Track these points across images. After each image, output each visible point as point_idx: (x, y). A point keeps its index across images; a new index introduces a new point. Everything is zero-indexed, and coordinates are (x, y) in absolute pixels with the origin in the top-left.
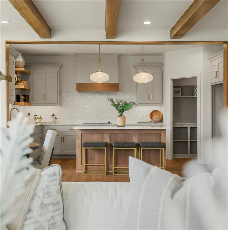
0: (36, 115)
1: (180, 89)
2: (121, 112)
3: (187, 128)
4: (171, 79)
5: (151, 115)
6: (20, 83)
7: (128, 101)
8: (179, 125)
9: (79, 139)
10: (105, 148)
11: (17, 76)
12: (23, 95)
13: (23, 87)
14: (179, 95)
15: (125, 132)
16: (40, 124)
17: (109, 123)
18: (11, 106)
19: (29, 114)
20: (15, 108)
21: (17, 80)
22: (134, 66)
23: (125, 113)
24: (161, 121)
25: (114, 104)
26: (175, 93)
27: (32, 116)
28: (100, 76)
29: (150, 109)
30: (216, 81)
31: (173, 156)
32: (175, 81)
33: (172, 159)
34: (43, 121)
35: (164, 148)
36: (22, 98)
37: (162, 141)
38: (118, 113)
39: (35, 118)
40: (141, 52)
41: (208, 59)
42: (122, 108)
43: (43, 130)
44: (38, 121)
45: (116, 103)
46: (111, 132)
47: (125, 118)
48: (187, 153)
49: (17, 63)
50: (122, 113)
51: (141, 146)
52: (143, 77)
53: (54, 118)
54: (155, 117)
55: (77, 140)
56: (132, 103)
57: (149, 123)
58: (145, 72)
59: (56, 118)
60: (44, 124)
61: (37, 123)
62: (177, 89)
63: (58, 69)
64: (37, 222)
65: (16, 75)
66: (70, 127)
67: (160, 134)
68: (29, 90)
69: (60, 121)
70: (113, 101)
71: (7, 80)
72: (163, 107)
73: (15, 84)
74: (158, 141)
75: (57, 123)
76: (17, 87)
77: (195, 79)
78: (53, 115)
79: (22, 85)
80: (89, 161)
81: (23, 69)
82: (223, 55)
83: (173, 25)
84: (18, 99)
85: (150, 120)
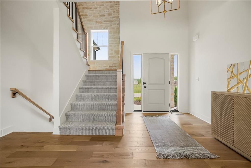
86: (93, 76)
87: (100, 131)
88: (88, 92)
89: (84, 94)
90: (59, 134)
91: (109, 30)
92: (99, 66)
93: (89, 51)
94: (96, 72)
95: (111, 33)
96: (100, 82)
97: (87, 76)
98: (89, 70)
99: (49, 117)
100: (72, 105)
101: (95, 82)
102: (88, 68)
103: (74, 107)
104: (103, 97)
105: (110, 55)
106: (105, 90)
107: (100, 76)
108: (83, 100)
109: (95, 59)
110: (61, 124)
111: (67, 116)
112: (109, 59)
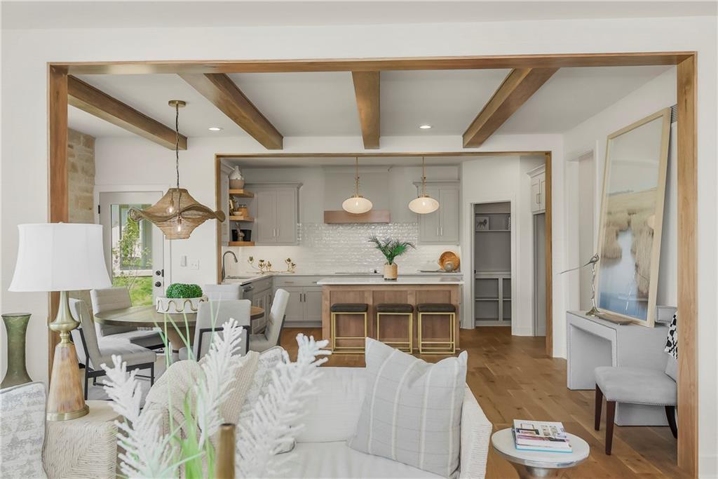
0: (262, 261)
1: (487, 219)
2: (391, 257)
3: (498, 279)
4: (471, 204)
5: (442, 259)
6: (237, 213)
7: (402, 241)
8: (483, 275)
9: (326, 299)
10: (365, 313)
11: (233, 201)
12: (242, 231)
13: (242, 218)
14: (486, 228)
16: (268, 274)
17: (375, 272)
18: (224, 249)
19: (251, 259)
20: (230, 252)
21: (232, 207)
22: (414, 184)
23: (396, 259)
24: (457, 268)
25: (380, 247)
26: (479, 224)
27: (256, 262)
28: (357, 204)
29: (439, 250)
30: (538, 208)
31: (475, 324)
32: (478, 207)
33: (473, 328)
34: (272, 269)
35: (454, 314)
36: (241, 234)
37: (453, 302)
38: (385, 260)
39: (261, 265)
41: (528, 174)
42: (392, 251)
43: (271, 283)
44: (264, 269)
45: (383, 244)
46: (375, 288)
47: (396, 266)
48: (498, 319)
49: (234, 182)
50: (393, 259)
51: (420, 310)
52: (424, 204)
53: (290, 265)
54: (447, 263)
55: (323, 301)
56: (408, 244)
57: (437, 271)
58: (427, 197)
59: (293, 265)
60: (274, 274)
61: (263, 273)
62: (482, 219)
63: (296, 189)
65: (231, 201)
66: (314, 279)
67: (450, 292)
68: (251, 222)
69: (299, 270)
70: (377, 242)
71: (218, 219)
72: (460, 247)
73: (230, 215)
74: (447, 302)
75: (294, 272)
76: (233, 218)
77: (508, 204)
78: (289, 260)
79: (239, 216)
80: (342, 332)
81: (241, 192)
82: (544, 170)
83: (466, 129)
84: (235, 237)
85: (439, 267)
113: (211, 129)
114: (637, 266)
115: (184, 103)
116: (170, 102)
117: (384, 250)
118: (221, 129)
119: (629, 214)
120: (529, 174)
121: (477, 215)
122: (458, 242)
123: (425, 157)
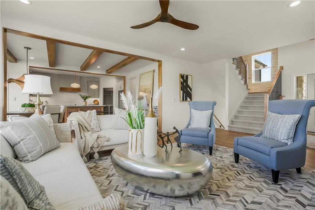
2: (85, 100)
3: (109, 107)
5: (94, 102)
7: (87, 96)
8: (105, 105)
9: (66, 111)
14: (105, 94)
15: (86, 108)
22: (87, 82)
23: (86, 100)
24: (98, 104)
26: (104, 93)
28: (75, 85)
30: (120, 90)
32: (104, 89)
37: (102, 111)
38: (83, 100)
40: (93, 77)
42: (85, 98)
45: (83, 96)
46: (81, 108)
47: (86, 102)
52: (94, 86)
62: (105, 92)
64: (94, 123)
67: (101, 108)
70: (81, 95)
72: (99, 99)
77: (113, 88)
78: (46, 102)
85: (94, 104)
86: (252, 97)
87: (252, 131)
88: (247, 109)
89: (243, 110)
90: (228, 130)
91: (271, 52)
92: (261, 88)
93: (251, 75)
94: (255, 94)
95: (275, 54)
96: (257, 102)
97: (247, 98)
98: (249, 93)
99: (220, 125)
100: (235, 116)
101: (252, 102)
102: (248, 91)
103: (236, 117)
104: (258, 113)
105: (273, 76)
106: (261, 108)
107: (258, 97)
108: (242, 114)
109: (260, 81)
110: (229, 124)
111: (232, 121)
112: (272, 80)
113: (31, 58)
114: (147, 100)
115: (30, 49)
116: (24, 47)
117: (83, 98)
118: (35, 58)
119: (145, 89)
120: (118, 82)
121: (104, 91)
122: (98, 97)
123: (95, 75)
